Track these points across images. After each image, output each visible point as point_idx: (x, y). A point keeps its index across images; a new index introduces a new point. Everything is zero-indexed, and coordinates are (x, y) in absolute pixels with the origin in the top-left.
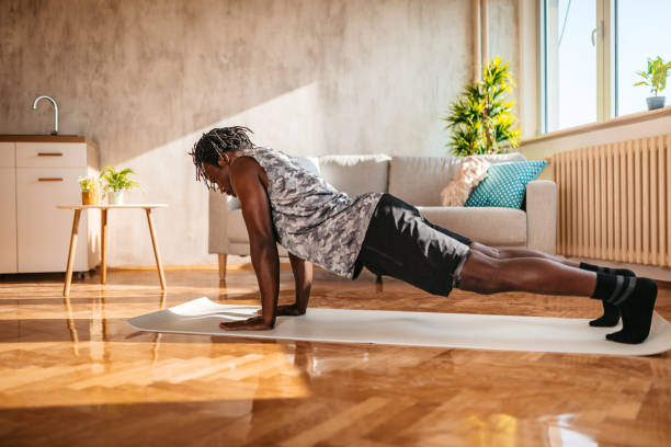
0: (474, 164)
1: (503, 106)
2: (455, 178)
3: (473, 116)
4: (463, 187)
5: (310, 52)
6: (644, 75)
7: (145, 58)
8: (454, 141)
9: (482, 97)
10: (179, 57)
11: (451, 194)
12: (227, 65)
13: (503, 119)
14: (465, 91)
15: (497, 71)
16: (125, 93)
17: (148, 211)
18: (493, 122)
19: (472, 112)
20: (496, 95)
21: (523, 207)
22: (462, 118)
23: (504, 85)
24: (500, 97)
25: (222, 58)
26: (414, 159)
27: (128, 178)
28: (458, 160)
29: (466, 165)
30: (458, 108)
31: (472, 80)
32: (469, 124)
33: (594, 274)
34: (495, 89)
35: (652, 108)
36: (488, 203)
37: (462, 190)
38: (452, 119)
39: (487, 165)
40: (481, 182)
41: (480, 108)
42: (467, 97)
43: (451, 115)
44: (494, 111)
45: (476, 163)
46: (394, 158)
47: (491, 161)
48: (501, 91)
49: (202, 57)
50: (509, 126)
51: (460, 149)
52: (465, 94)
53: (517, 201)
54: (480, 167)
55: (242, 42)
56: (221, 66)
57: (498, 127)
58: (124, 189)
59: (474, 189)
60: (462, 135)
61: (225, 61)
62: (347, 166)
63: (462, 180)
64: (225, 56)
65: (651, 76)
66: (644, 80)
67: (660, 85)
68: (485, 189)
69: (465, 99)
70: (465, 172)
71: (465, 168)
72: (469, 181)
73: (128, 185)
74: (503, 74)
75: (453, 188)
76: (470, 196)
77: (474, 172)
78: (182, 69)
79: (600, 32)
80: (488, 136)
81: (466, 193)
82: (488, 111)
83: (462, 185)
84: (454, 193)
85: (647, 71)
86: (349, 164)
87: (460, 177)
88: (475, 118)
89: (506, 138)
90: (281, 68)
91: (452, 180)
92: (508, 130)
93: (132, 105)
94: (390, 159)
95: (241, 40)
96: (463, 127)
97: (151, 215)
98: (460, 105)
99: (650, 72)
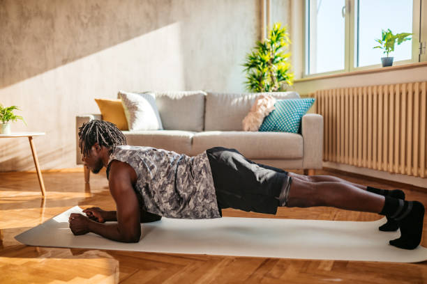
0: (265, 100)
1: (282, 57)
2: (252, 109)
3: (262, 63)
4: (258, 118)
5: (147, 15)
6: (380, 42)
7: (24, 17)
8: (249, 81)
9: (267, 50)
10: (50, 17)
11: (250, 122)
12: (87, 24)
13: (282, 66)
14: (256, 46)
15: (278, 32)
16: (9, 43)
17: (30, 138)
18: (275, 67)
19: (261, 60)
20: (277, 49)
21: (300, 132)
22: (254, 65)
23: (283, 42)
24: (280, 50)
25: (83, 18)
26: (223, 95)
27: (14, 112)
28: (253, 96)
29: (260, 101)
30: (252, 58)
31: (260, 38)
32: (259, 69)
33: (383, 197)
34: (276, 45)
35: (385, 65)
36: (275, 129)
37: (257, 119)
38: (247, 65)
39: (274, 101)
40: (270, 114)
41: (267, 58)
42: (257, 50)
43: (247, 62)
44: (276, 60)
45: (266, 99)
46: (208, 93)
47: (276, 97)
48: (280, 46)
49: (68, 17)
50: (286, 71)
51: (252, 86)
52: (257, 48)
53: (295, 128)
54: (269, 102)
55: (98, 7)
56: (82, 24)
57: (279, 72)
58: (10, 121)
59: (266, 118)
60: (254, 76)
61: (85, 21)
62: (175, 99)
63: (258, 112)
64: (85, 17)
65: (385, 42)
66: (380, 45)
67: (390, 49)
68: (274, 118)
69: (256, 51)
70: (259, 106)
71: (259, 104)
72: (262, 112)
73: (14, 118)
74: (282, 34)
75: (251, 117)
76: (263, 123)
77: (265, 106)
78: (53, 26)
79: (347, 8)
80: (272, 77)
81: (260, 121)
82: (272, 60)
83: (257, 115)
84: (252, 121)
85: (381, 39)
86: (177, 98)
87: (256, 110)
88: (264, 64)
89: (284, 79)
90: (127, 26)
91: (250, 111)
92: (286, 73)
93: (15, 52)
94: (206, 94)
95: (97, 5)
96: (255, 71)
97: (32, 141)
98: (253, 56)
99: (384, 40)
